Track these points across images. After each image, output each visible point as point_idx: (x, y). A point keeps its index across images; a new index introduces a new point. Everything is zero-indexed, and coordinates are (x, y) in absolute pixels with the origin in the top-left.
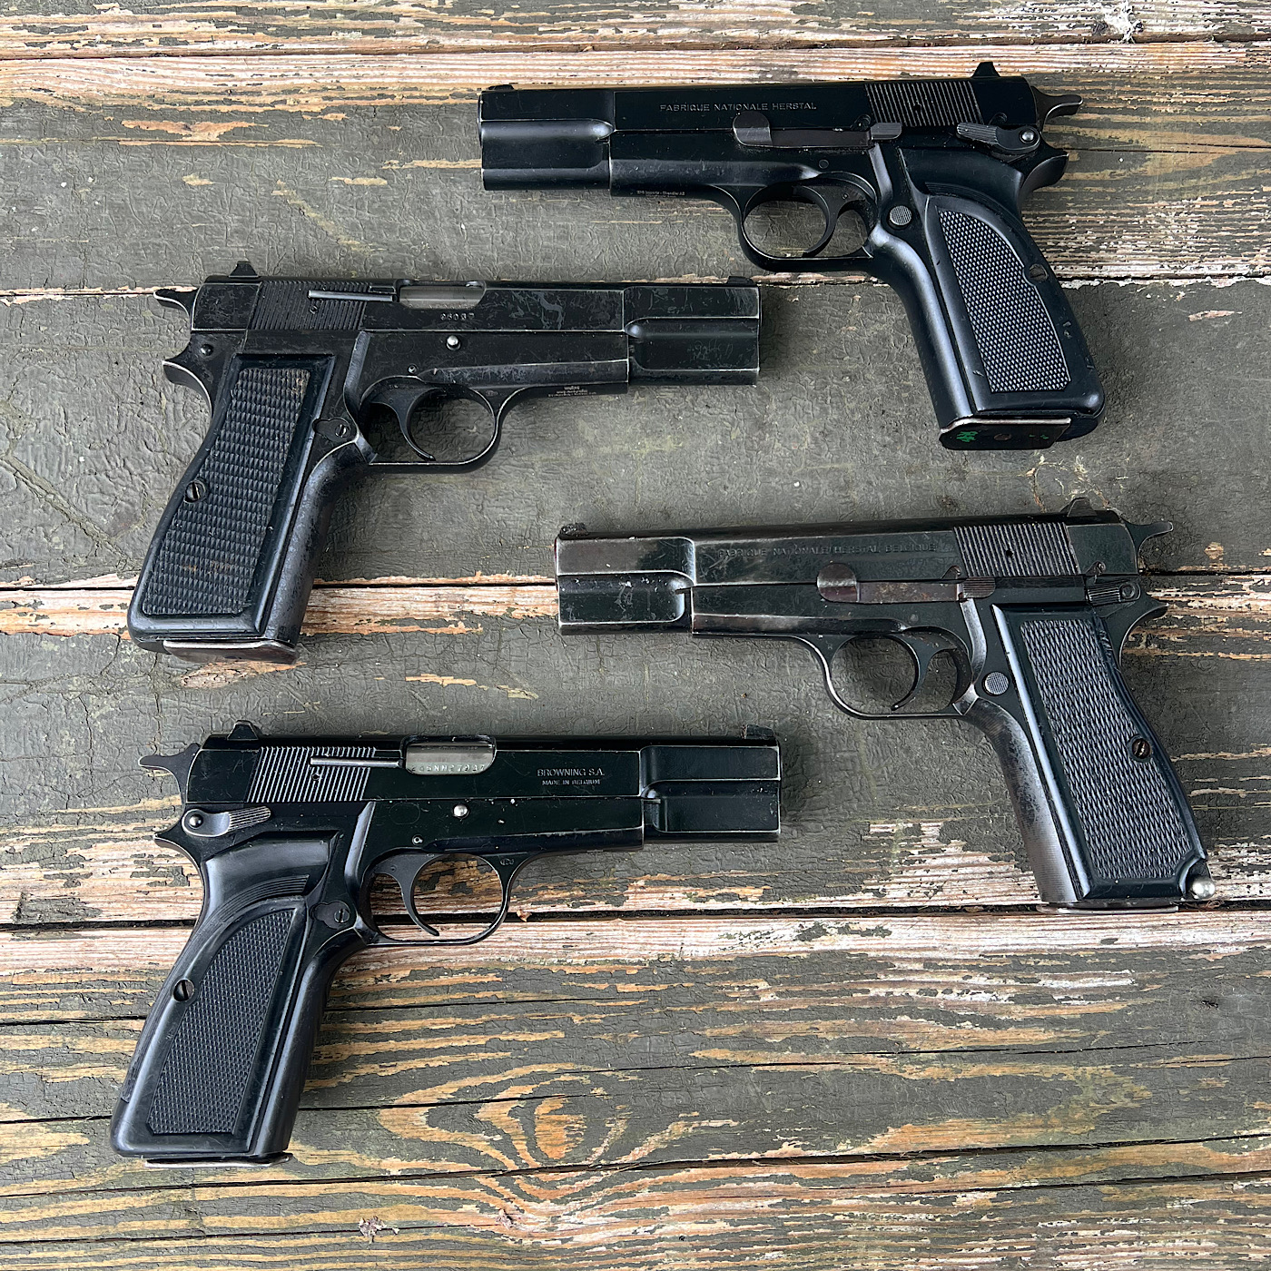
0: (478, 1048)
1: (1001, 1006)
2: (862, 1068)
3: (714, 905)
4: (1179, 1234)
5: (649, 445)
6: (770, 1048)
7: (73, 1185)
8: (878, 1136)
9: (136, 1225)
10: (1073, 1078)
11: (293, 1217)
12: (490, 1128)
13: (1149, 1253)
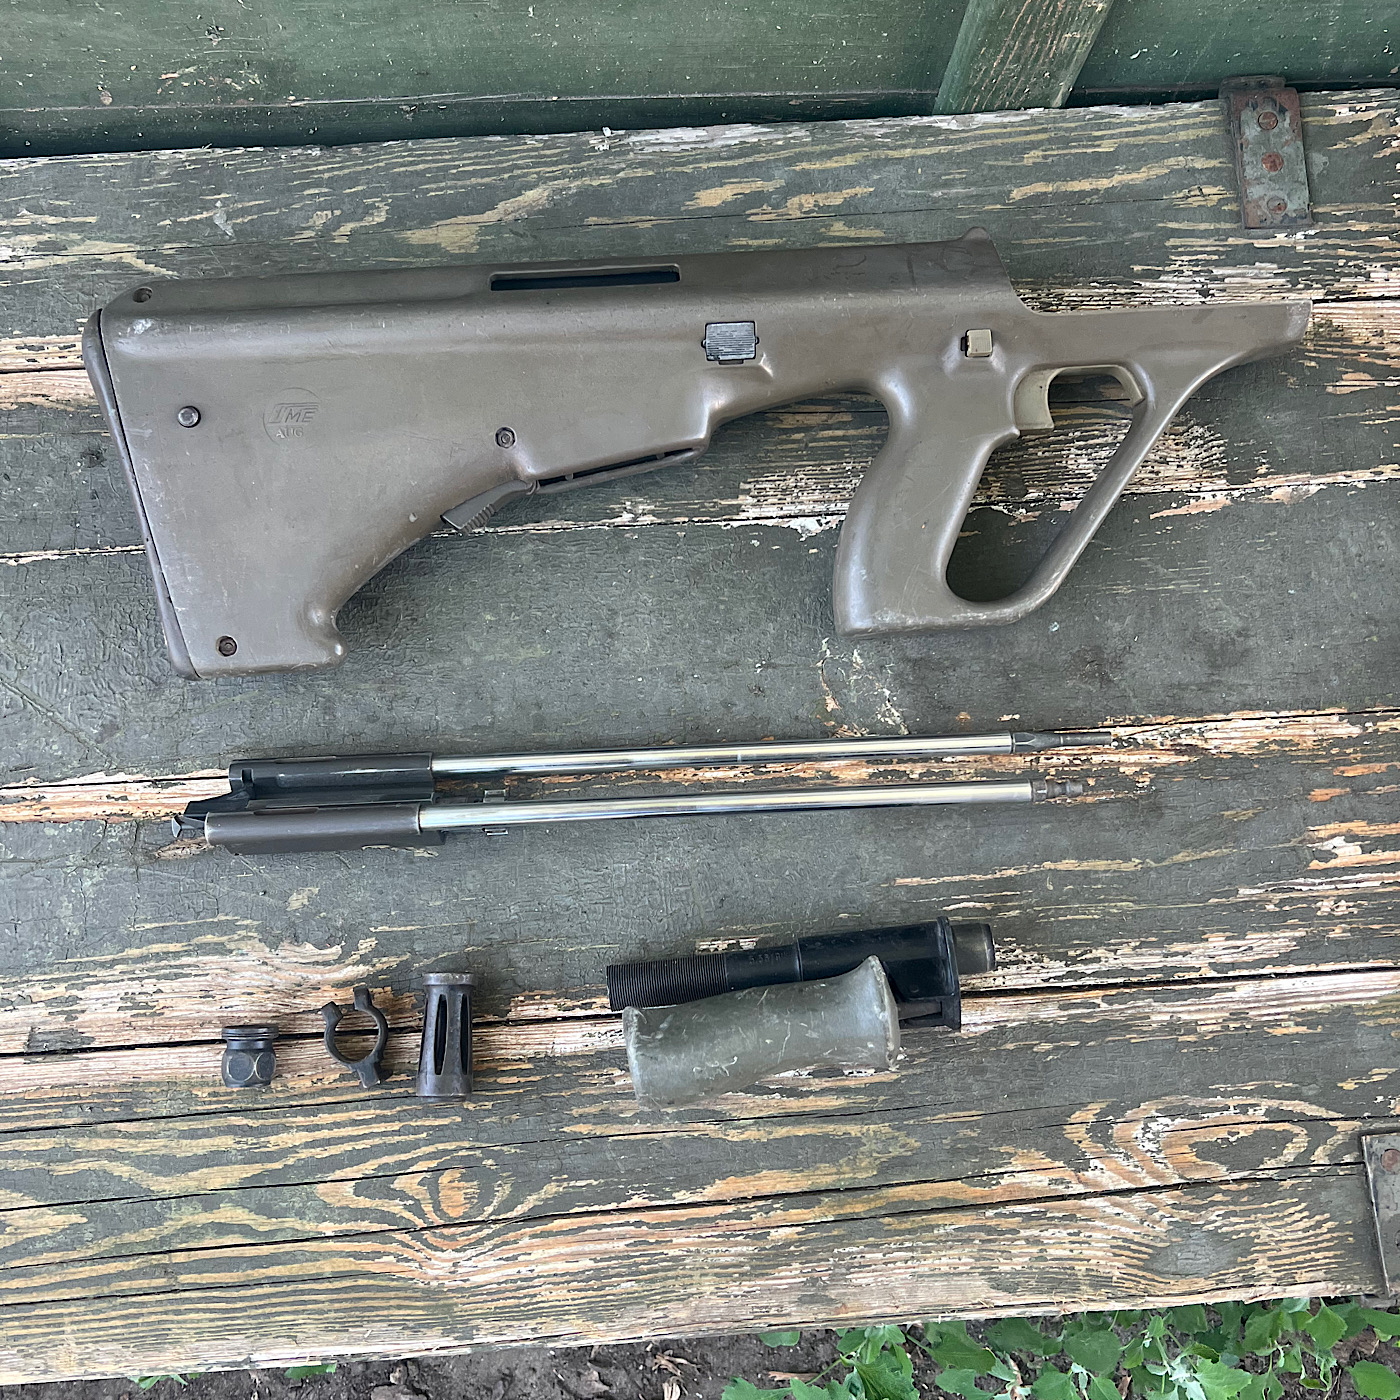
0: (394, 1133)
1: (802, 1080)
2: (696, 1134)
3: (579, 1012)
4: (944, 1253)
5: (524, 653)
6: (623, 1121)
7: (75, 1255)
8: (708, 1187)
9: (126, 1284)
10: (859, 1135)
11: (249, 1272)
12: (402, 1195)
13: (920, 1270)
